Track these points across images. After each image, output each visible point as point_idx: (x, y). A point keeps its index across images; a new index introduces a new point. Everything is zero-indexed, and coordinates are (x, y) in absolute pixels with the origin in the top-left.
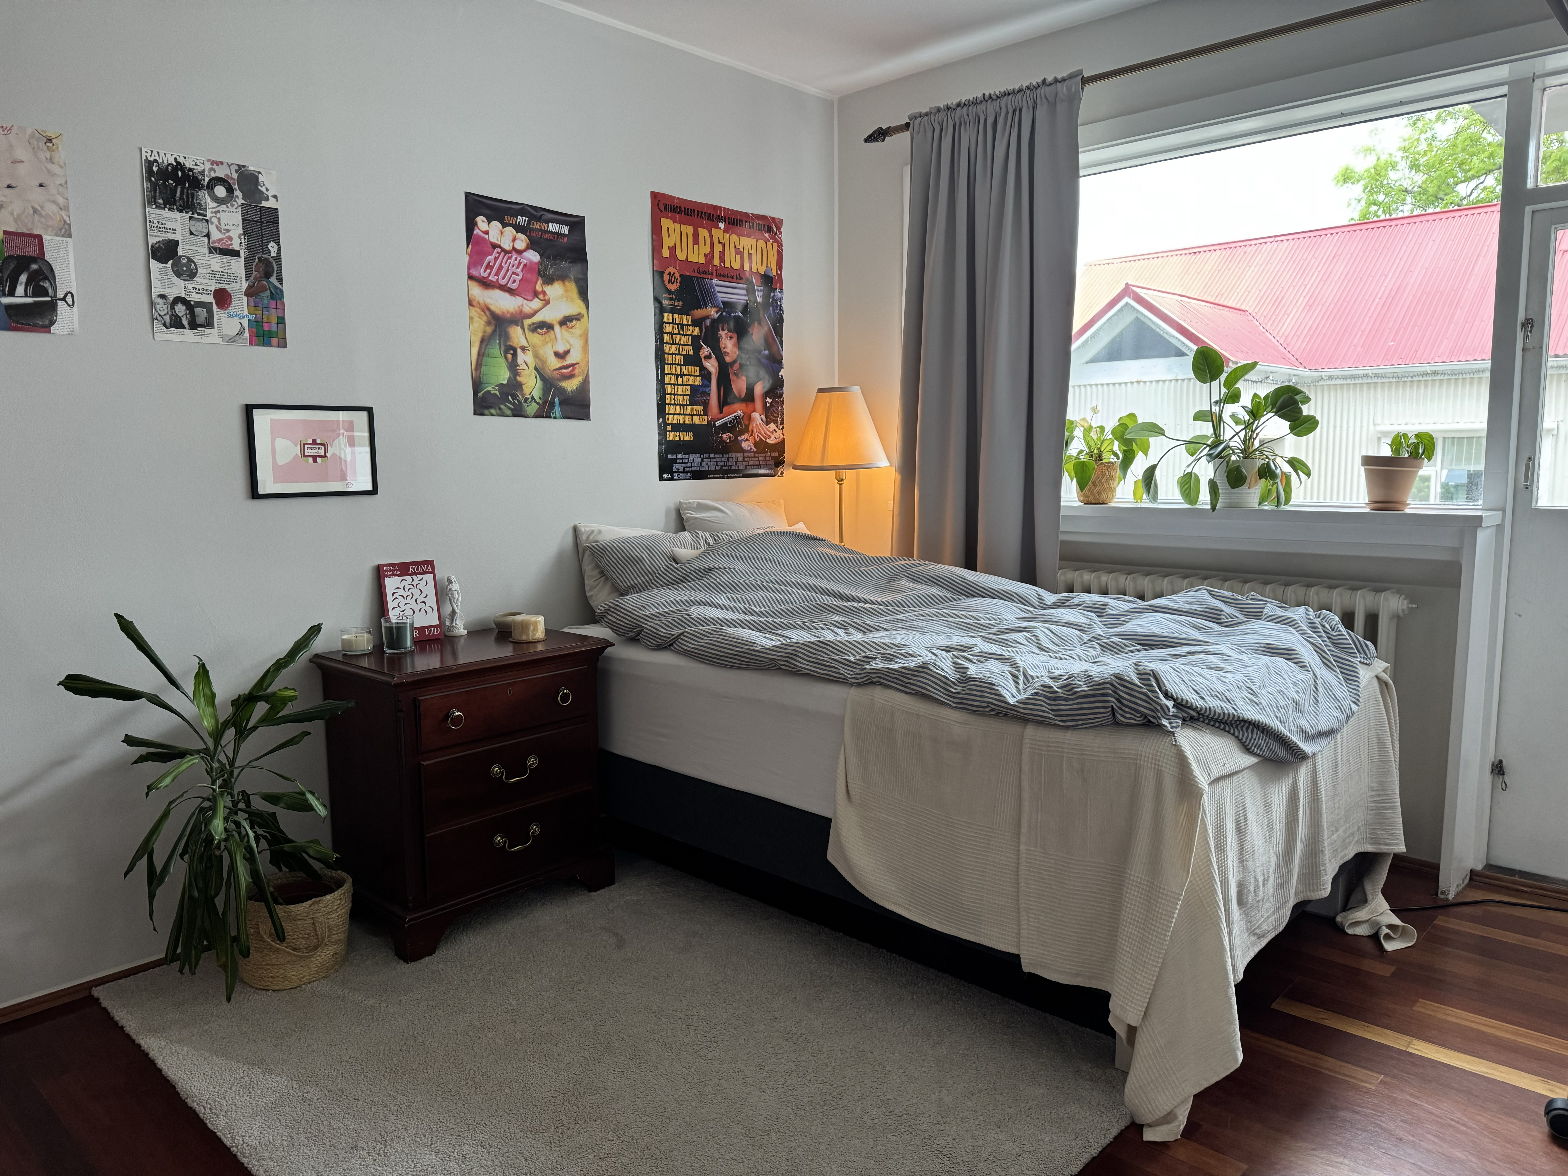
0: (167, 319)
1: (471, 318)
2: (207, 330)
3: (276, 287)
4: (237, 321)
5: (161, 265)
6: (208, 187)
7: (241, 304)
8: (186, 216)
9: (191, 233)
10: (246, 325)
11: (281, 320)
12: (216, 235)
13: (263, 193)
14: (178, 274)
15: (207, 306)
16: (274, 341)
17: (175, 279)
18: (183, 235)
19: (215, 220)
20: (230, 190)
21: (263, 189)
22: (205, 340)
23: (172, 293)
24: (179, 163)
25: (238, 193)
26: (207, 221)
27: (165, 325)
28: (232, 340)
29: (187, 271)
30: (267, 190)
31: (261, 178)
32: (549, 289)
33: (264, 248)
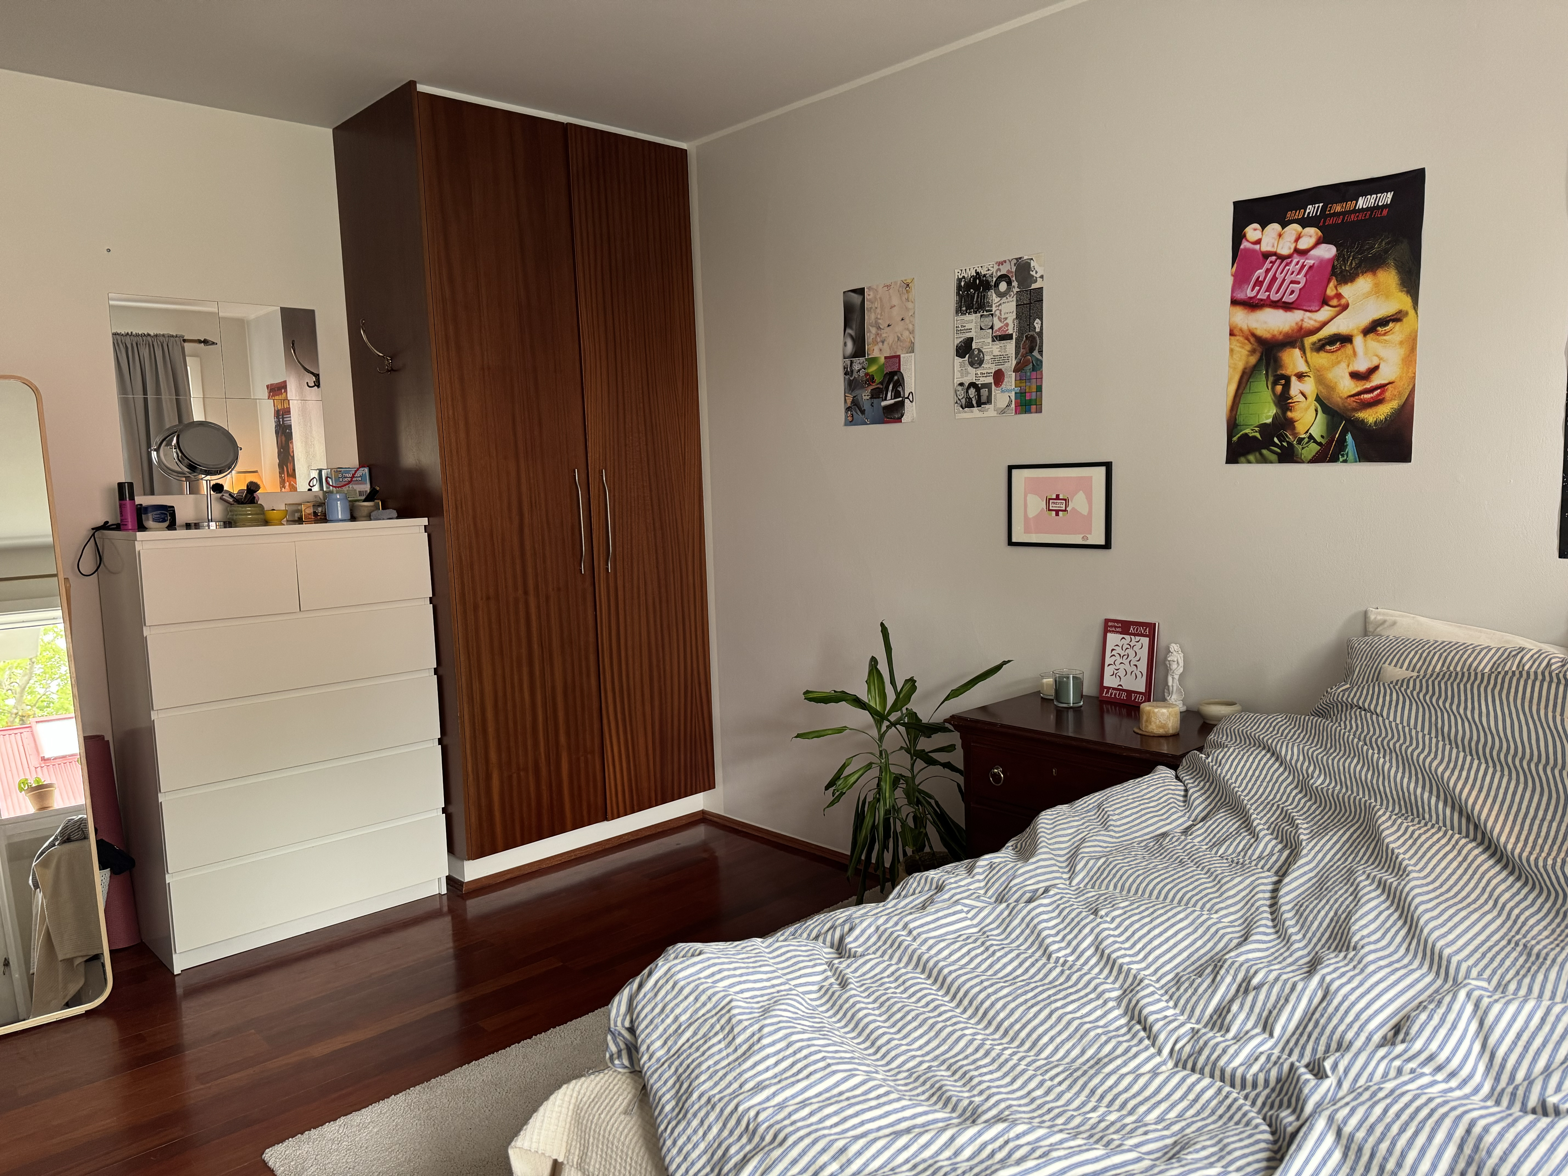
0: (963, 401)
1: (1231, 350)
2: (987, 406)
3: (1037, 359)
4: (1007, 394)
5: (961, 360)
6: (995, 286)
7: (1010, 380)
8: (979, 315)
9: (981, 329)
10: (1013, 398)
11: (1039, 389)
12: (998, 325)
13: (1033, 276)
14: (972, 364)
15: (987, 386)
16: (1033, 407)
17: (970, 369)
18: (976, 332)
19: (998, 313)
20: (1009, 283)
21: (1033, 273)
22: (986, 414)
23: (967, 381)
24: (977, 273)
25: (1015, 284)
26: (992, 315)
27: (962, 407)
28: (1003, 412)
29: (977, 361)
30: (1036, 272)
31: (1032, 264)
32: (1347, 291)
33: (1031, 327)
